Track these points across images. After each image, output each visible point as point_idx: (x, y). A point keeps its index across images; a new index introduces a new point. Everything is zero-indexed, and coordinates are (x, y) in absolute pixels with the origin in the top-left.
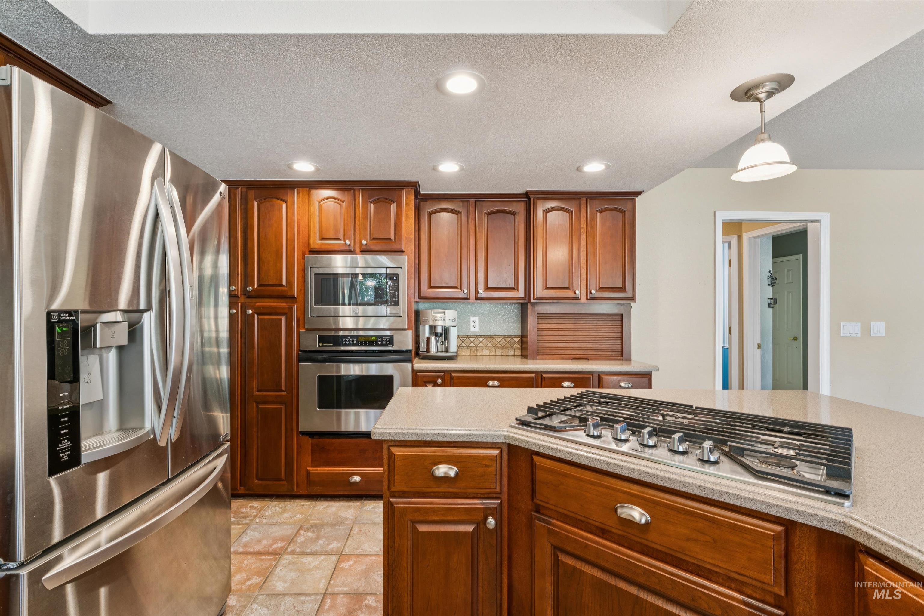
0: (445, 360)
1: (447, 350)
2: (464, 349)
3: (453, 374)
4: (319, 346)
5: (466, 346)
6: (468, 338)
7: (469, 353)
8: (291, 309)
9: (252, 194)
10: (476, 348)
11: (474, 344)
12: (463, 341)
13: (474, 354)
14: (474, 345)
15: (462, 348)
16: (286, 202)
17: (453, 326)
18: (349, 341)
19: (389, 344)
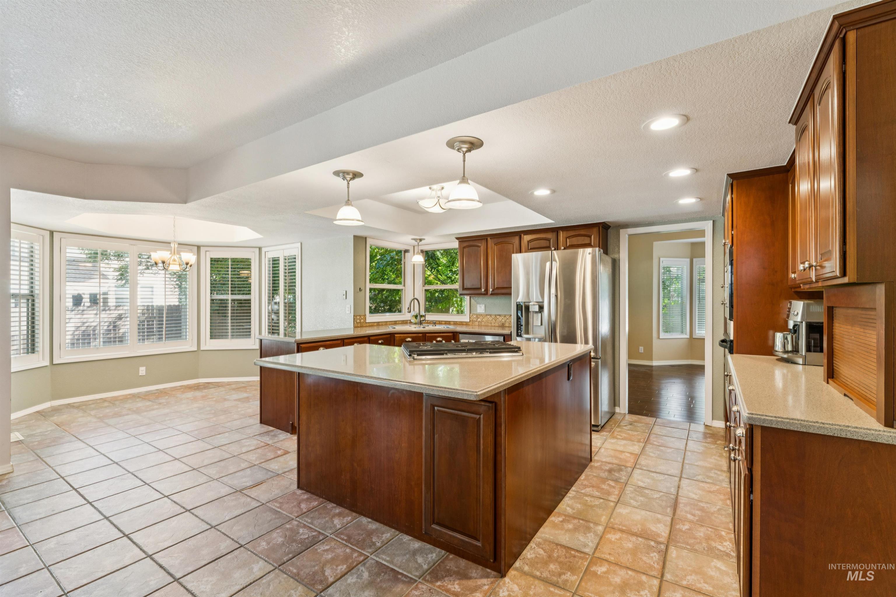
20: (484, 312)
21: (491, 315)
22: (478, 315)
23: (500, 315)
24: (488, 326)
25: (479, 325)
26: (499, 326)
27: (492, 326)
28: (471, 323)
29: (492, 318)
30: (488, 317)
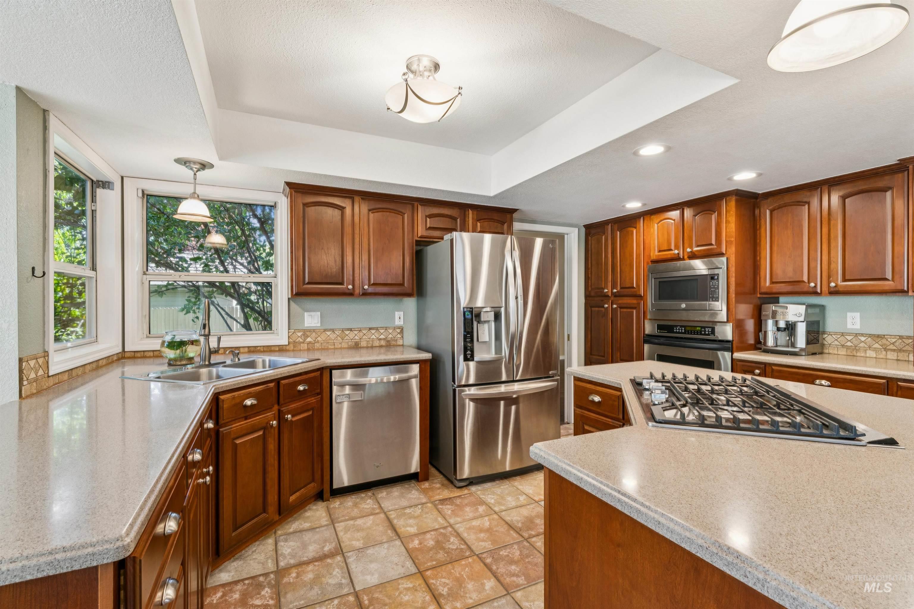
0: (768, 352)
1: (793, 345)
2: (838, 348)
3: (773, 367)
4: (657, 332)
5: (839, 344)
6: (843, 335)
7: (844, 353)
8: (639, 304)
9: (616, 227)
10: (856, 348)
11: (852, 343)
12: (836, 338)
13: (852, 354)
14: (853, 345)
15: (835, 346)
16: (636, 228)
17: (801, 322)
18: (679, 329)
19: (711, 334)
20: (319, 325)
21: (333, 330)
22: (306, 332)
23: (351, 330)
24: (327, 349)
25: (308, 349)
26: (350, 348)
27: (335, 349)
28: (291, 347)
29: (335, 336)
30: (328, 333)
